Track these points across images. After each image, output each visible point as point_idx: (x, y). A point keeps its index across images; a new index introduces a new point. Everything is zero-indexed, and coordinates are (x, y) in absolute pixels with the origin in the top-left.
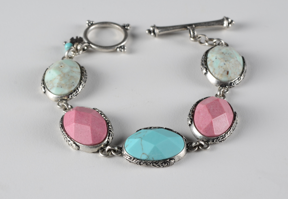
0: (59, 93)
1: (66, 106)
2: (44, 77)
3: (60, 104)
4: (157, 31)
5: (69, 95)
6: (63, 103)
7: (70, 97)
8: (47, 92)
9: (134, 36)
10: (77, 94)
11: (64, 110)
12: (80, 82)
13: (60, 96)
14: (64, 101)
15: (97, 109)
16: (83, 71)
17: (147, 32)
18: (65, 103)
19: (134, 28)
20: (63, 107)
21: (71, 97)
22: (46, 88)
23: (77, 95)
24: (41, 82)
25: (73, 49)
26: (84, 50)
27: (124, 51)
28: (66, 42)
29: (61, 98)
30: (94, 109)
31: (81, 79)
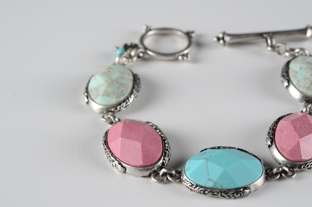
0: (105, 103)
1: (112, 118)
2: (88, 85)
3: (106, 117)
4: (227, 39)
5: (117, 106)
6: (109, 115)
7: (118, 108)
8: (91, 102)
9: (200, 45)
10: (127, 104)
11: (109, 124)
12: (132, 91)
13: (105, 107)
14: (110, 113)
15: (150, 123)
16: (136, 79)
17: (215, 39)
18: (111, 115)
19: (200, 36)
20: (109, 120)
21: (120, 108)
22: (89, 97)
23: (127, 107)
24: (84, 90)
25: (126, 54)
26: (139, 57)
27: (187, 59)
28: (118, 48)
29: (107, 110)
30: (147, 122)
31: (133, 88)
